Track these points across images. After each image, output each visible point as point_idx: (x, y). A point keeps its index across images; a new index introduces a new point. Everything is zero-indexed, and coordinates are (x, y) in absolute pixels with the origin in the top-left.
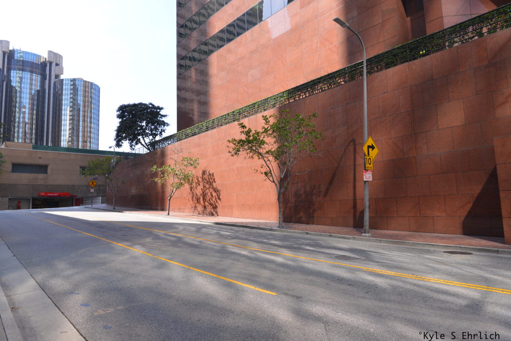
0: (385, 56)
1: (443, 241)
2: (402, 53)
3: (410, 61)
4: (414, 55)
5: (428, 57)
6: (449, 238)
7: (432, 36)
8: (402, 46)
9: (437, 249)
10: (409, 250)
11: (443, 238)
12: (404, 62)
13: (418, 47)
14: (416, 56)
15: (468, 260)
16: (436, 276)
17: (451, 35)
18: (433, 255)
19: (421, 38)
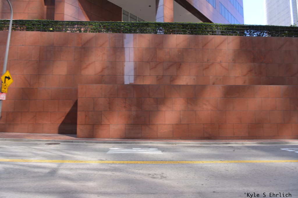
0: (27, 23)
1: (46, 138)
2: (38, 25)
3: (42, 31)
4: (45, 29)
5: (52, 33)
6: (50, 136)
7: (57, 22)
8: (39, 21)
9: (42, 143)
10: (24, 144)
11: (47, 136)
12: (38, 31)
13: (48, 25)
14: (46, 30)
15: (57, 147)
16: (36, 158)
17: (67, 26)
18: (39, 146)
19: (50, 20)
